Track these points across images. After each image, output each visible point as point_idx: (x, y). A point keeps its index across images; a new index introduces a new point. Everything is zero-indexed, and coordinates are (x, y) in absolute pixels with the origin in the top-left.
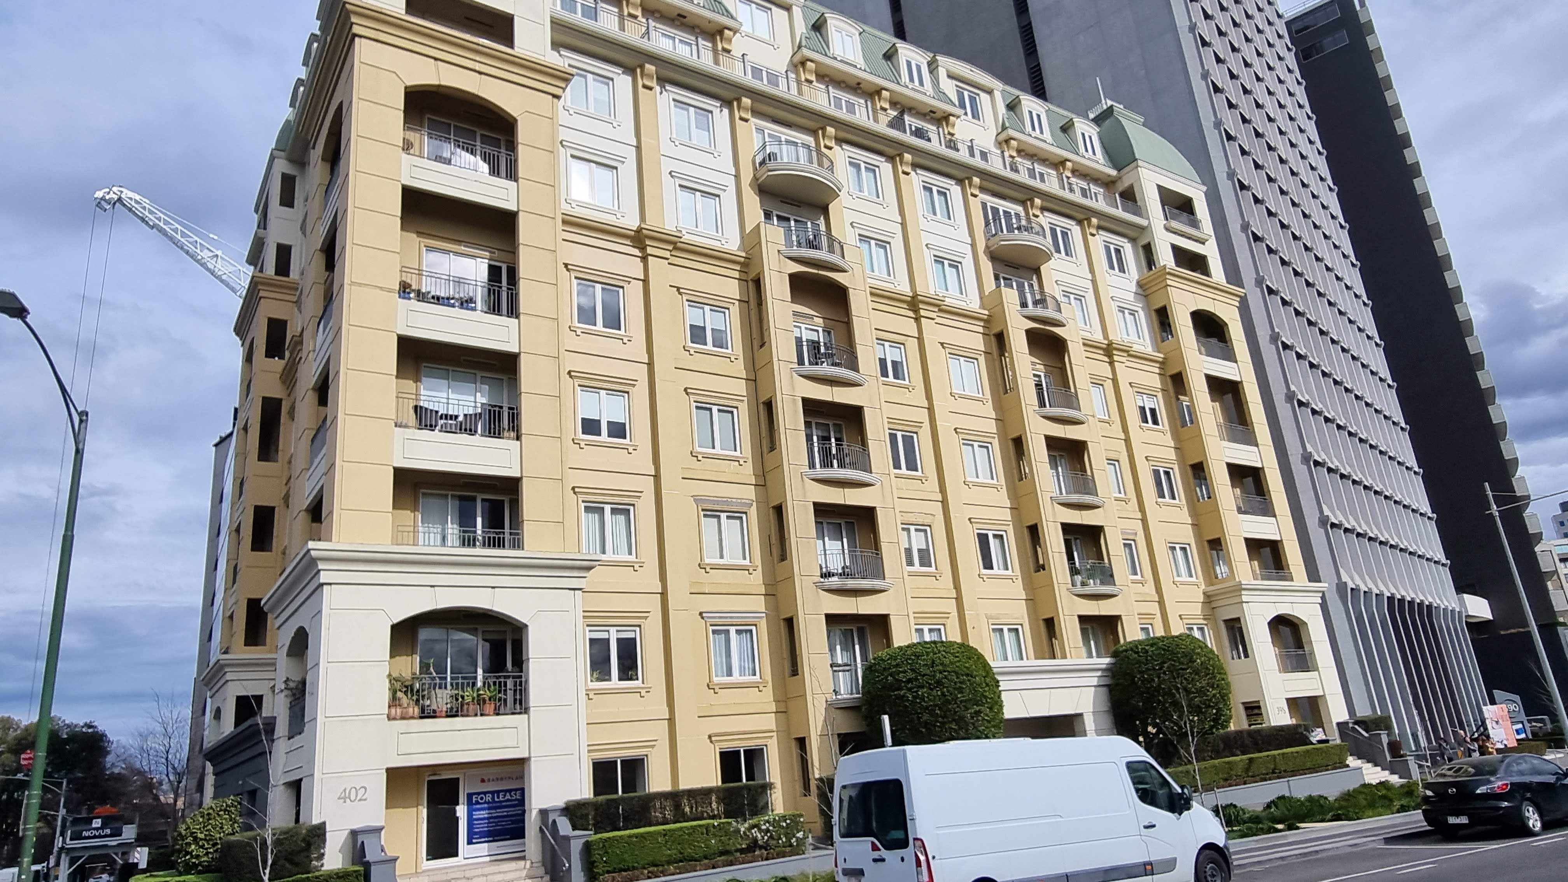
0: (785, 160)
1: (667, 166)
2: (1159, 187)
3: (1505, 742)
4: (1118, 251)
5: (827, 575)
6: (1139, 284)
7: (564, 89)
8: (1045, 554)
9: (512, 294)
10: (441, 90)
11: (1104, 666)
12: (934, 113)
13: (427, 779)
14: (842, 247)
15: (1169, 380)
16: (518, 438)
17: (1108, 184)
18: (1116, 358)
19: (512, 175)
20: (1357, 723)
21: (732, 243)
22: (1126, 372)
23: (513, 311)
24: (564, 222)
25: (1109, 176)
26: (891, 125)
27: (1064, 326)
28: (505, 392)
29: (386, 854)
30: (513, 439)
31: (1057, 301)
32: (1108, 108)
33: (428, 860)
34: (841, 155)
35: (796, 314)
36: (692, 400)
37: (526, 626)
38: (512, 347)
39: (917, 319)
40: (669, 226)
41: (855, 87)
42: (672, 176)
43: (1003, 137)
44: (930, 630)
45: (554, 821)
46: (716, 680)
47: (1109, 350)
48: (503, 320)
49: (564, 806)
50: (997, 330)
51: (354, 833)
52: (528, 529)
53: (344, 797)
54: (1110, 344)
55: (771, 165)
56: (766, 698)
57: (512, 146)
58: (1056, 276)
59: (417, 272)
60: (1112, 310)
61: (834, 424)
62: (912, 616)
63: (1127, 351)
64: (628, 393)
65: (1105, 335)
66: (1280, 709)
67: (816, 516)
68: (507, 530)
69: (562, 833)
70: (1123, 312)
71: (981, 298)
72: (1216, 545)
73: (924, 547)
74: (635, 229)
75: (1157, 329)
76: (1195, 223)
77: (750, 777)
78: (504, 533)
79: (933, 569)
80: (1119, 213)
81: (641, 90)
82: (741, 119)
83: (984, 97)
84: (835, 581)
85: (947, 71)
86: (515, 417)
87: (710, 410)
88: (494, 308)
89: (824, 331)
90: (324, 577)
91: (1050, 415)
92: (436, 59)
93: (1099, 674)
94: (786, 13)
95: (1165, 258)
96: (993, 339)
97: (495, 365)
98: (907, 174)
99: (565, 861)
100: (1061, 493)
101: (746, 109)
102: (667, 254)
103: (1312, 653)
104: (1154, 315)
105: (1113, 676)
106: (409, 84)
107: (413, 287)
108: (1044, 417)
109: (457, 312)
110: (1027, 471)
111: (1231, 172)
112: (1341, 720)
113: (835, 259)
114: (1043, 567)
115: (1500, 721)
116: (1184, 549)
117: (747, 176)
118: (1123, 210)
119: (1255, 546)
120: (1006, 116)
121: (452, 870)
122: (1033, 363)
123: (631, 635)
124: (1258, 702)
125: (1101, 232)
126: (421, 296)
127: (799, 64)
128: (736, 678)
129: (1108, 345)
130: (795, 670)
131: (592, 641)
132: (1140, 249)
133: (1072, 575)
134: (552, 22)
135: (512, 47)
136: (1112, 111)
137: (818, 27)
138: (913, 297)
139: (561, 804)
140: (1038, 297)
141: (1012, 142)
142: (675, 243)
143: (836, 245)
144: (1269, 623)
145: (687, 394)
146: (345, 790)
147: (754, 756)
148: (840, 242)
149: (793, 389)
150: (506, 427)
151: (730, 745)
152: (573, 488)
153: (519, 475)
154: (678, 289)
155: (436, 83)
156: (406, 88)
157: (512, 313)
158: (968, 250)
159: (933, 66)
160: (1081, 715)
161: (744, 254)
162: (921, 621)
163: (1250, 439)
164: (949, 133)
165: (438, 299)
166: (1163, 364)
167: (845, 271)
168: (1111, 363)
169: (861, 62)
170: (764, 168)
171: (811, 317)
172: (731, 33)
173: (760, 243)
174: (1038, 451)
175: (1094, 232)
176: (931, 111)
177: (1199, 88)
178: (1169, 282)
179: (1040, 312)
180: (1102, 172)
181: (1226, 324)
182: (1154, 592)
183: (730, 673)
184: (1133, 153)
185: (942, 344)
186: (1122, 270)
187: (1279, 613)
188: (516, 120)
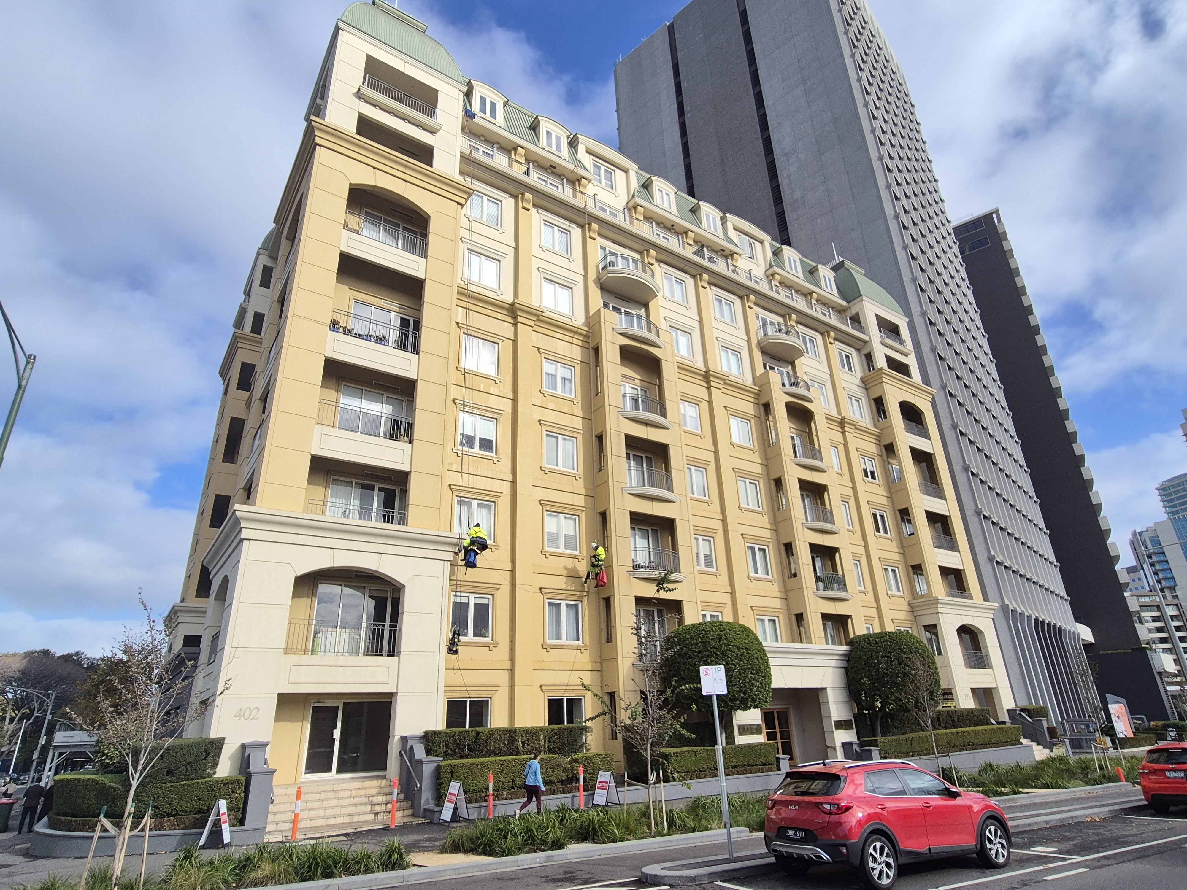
0: (620, 266)
1: (536, 263)
2: (877, 316)
3: (1125, 733)
4: (847, 357)
5: (636, 567)
6: (863, 380)
7: (466, 200)
8: (797, 564)
9: (415, 337)
10: (376, 189)
11: (842, 652)
12: (724, 251)
13: (312, 705)
14: (658, 331)
15: (883, 448)
16: (411, 442)
17: (840, 311)
18: (846, 429)
19: (424, 253)
20: (1022, 710)
21: (579, 321)
22: (854, 441)
23: (416, 350)
24: (459, 293)
25: (841, 306)
26: (695, 253)
27: (812, 402)
28: (404, 409)
29: (268, 767)
30: (407, 442)
31: (807, 384)
32: (840, 262)
33: (306, 773)
34: (659, 269)
35: (623, 376)
36: (544, 429)
37: (404, 586)
38: (413, 375)
39: (709, 388)
40: (535, 303)
41: (671, 228)
42: (539, 271)
43: (770, 272)
44: (711, 616)
45: (412, 747)
46: (549, 642)
47: (842, 423)
48: (408, 355)
49: (423, 734)
50: (764, 401)
51: (244, 747)
52: (412, 511)
53: (240, 715)
54: (843, 419)
55: (610, 269)
56: (584, 659)
57: (425, 235)
58: (806, 369)
59: (346, 314)
60: (843, 397)
61: (646, 457)
62: (699, 604)
63: (854, 425)
64: (496, 419)
65: (839, 412)
66: (967, 696)
67: (631, 523)
68: (396, 510)
69: (417, 757)
70: (851, 399)
71: (754, 379)
72: (918, 569)
73: (708, 553)
74: (509, 303)
75: (875, 412)
76: (901, 342)
77: (570, 721)
78: (393, 513)
79: (714, 570)
80: (850, 330)
81: (521, 210)
82: (591, 238)
83: (758, 244)
84: (643, 573)
85: (733, 225)
86: (410, 427)
87: (557, 437)
88: (402, 345)
89: (641, 390)
90: (244, 534)
91: (802, 463)
92: (374, 168)
93: (837, 658)
94: (624, 174)
95: (881, 362)
96: (762, 408)
97: (398, 389)
98: (705, 288)
99: (418, 782)
100: (807, 520)
101: (594, 231)
102: (532, 323)
103: (987, 655)
104: (873, 403)
105: (848, 661)
106: (353, 182)
107: (341, 324)
108: (797, 465)
109: (372, 345)
110: (784, 503)
111: (923, 312)
112: (1010, 708)
113: (652, 337)
114: (795, 575)
115: (1120, 717)
116: (893, 571)
117: (592, 275)
118: (852, 328)
119: (945, 571)
120: (772, 259)
121: (323, 783)
122: (790, 428)
123: (485, 602)
124: (951, 689)
125: (836, 342)
126: (346, 331)
127: (631, 208)
128: (564, 641)
129: (841, 420)
130: (610, 639)
131: (455, 604)
132: (863, 357)
133: (817, 582)
134: (461, 156)
135: (431, 166)
136: (844, 263)
137: (646, 186)
138: (706, 372)
139: (420, 733)
140: (793, 381)
141: (777, 276)
142: (538, 316)
143: (653, 328)
144: (957, 630)
145: (540, 424)
146: (240, 710)
147: (574, 704)
148: (657, 327)
149: (619, 426)
150: (402, 433)
151: (556, 695)
152: (450, 485)
153: (409, 470)
154: (538, 349)
155: (373, 184)
156: (351, 184)
157: (414, 351)
158: (745, 344)
159: (724, 221)
160: (824, 689)
161: (586, 329)
162: (706, 608)
163: (940, 494)
164: (734, 265)
165: (359, 335)
166: (879, 437)
167: (660, 347)
168: (843, 433)
169: (674, 210)
170: (606, 271)
171: (633, 379)
172: (587, 182)
173: (600, 322)
174: (793, 489)
175: (832, 341)
176: (722, 250)
177: (901, 256)
178: (884, 380)
179: (794, 390)
180: (836, 302)
181: (923, 413)
182: (873, 600)
183: (558, 637)
184: (859, 291)
185: (725, 407)
186: (850, 369)
187: (965, 623)
188: (429, 216)
